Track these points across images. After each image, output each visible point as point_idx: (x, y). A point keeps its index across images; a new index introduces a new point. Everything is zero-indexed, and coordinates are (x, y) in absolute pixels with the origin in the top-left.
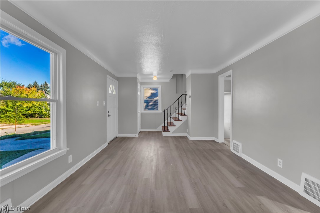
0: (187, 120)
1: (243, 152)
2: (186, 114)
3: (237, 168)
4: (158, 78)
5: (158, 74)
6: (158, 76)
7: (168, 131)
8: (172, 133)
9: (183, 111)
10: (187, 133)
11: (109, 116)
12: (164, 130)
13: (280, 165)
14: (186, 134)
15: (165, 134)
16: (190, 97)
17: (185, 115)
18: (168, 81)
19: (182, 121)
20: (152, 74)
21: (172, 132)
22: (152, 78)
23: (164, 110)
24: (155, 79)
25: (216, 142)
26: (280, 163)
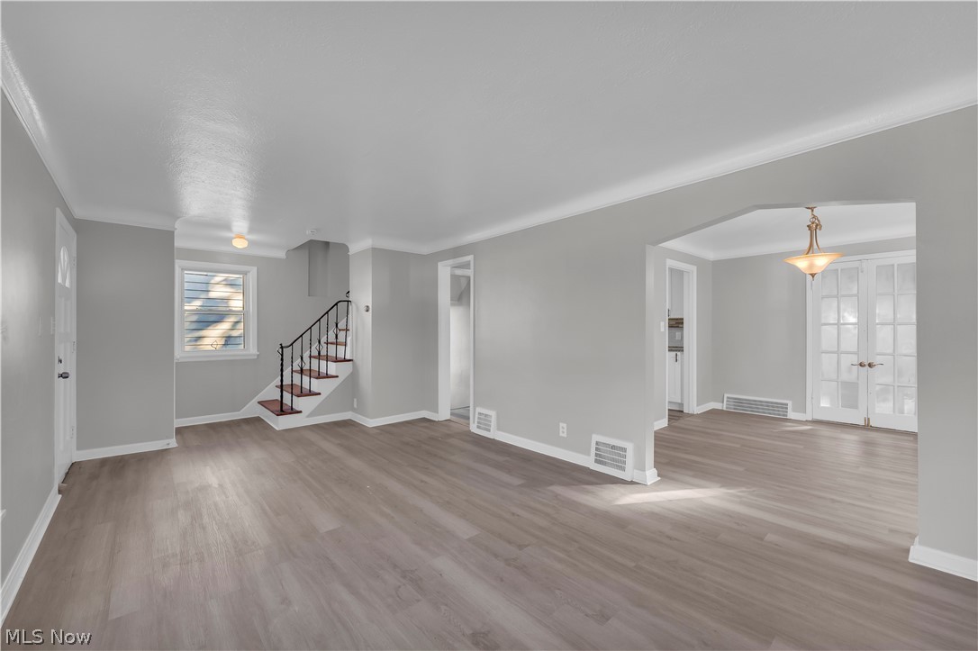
0: (352, 373)
1: (499, 429)
2: (347, 358)
3: (500, 459)
4: (251, 243)
5: (251, 230)
6: (253, 237)
7: (293, 411)
8: (308, 416)
9: (332, 348)
10: (353, 409)
11: (64, 376)
12: (282, 410)
13: (563, 432)
14: (350, 412)
15: (282, 423)
16: (367, 311)
17: (345, 360)
18: (281, 254)
19: (337, 377)
20: (228, 227)
21: (308, 412)
22: (229, 241)
23: (282, 348)
24: (240, 244)
25: (435, 421)
26: (563, 430)
